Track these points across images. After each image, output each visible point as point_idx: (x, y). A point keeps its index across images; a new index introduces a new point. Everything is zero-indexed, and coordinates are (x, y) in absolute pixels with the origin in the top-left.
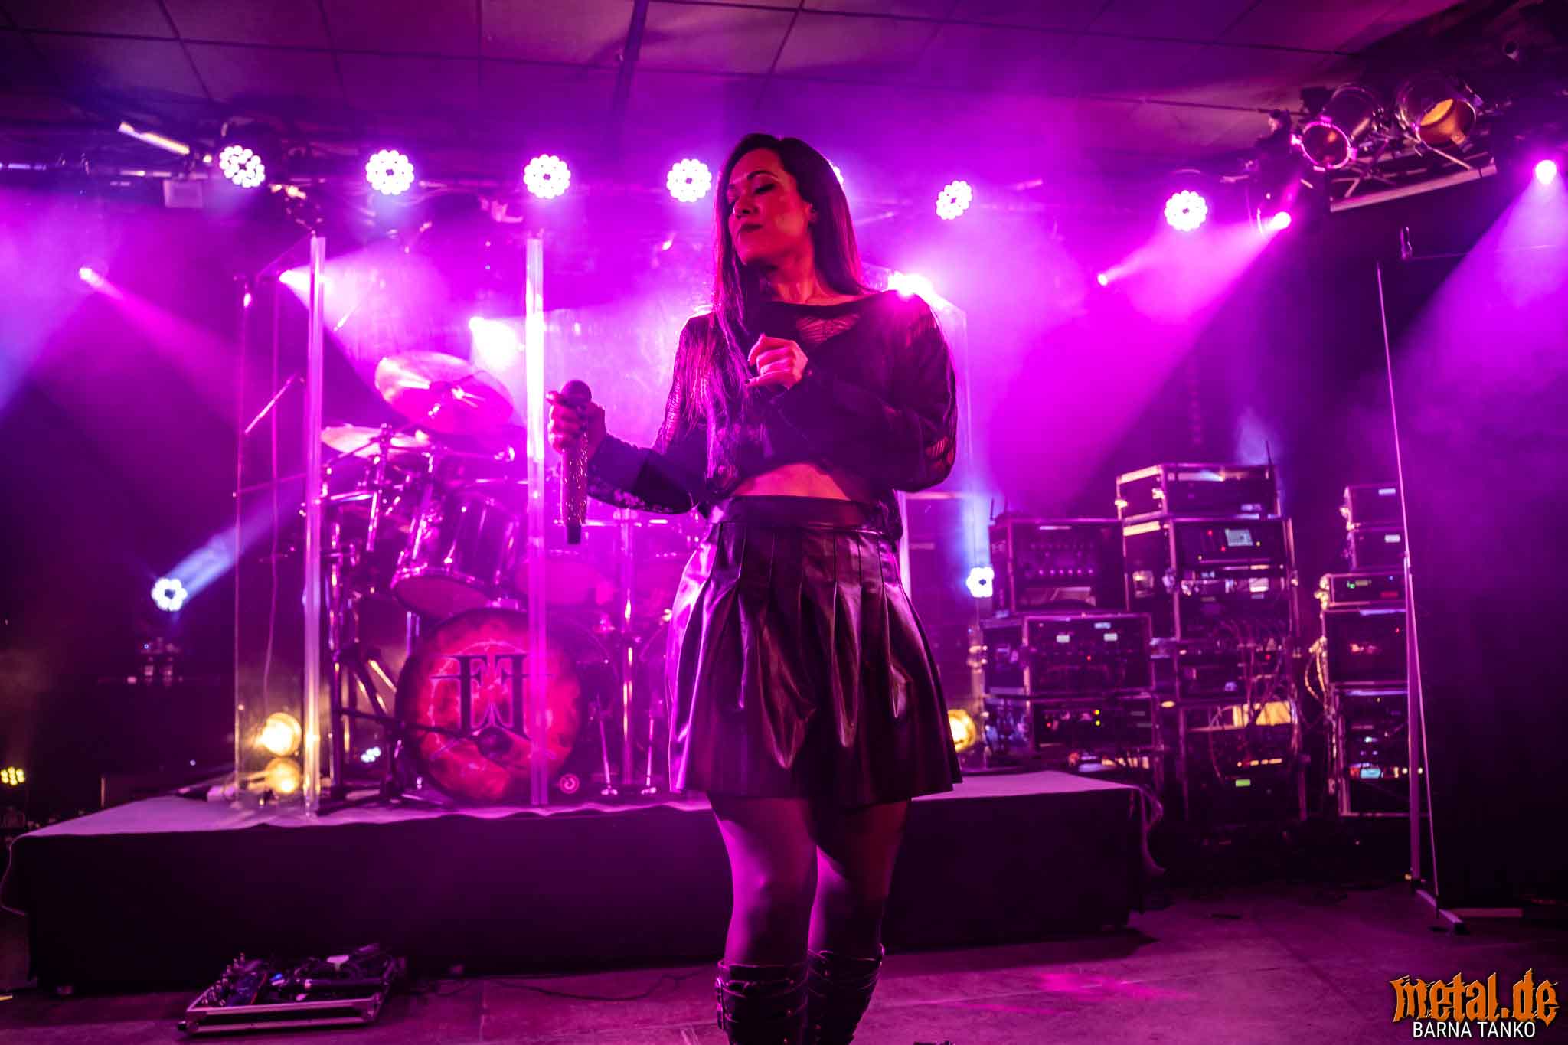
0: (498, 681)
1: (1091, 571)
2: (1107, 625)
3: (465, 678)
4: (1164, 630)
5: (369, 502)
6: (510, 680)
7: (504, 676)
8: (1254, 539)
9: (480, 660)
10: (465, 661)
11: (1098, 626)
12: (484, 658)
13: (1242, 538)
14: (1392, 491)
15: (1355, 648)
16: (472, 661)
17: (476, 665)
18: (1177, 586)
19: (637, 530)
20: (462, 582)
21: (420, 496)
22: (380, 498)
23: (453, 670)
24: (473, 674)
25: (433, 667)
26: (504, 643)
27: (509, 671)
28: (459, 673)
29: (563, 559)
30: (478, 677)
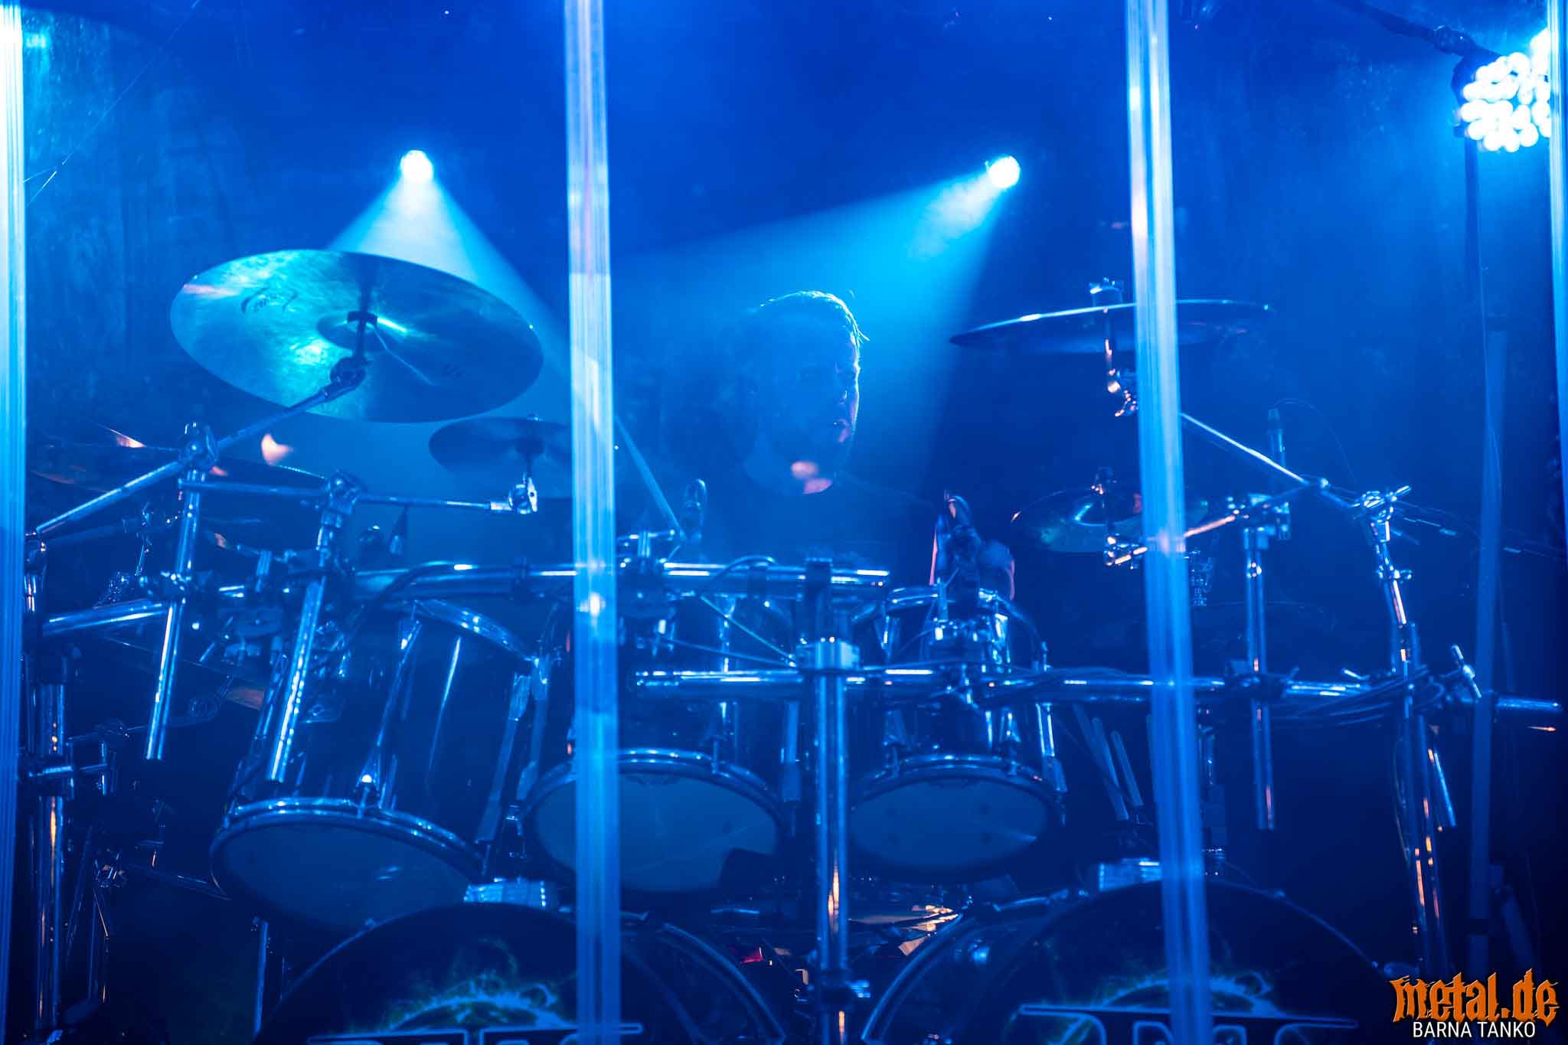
19: (852, 692)
20: (398, 835)
21: (293, 609)
22: (183, 621)
26: (511, 1001)
29: (665, 775)
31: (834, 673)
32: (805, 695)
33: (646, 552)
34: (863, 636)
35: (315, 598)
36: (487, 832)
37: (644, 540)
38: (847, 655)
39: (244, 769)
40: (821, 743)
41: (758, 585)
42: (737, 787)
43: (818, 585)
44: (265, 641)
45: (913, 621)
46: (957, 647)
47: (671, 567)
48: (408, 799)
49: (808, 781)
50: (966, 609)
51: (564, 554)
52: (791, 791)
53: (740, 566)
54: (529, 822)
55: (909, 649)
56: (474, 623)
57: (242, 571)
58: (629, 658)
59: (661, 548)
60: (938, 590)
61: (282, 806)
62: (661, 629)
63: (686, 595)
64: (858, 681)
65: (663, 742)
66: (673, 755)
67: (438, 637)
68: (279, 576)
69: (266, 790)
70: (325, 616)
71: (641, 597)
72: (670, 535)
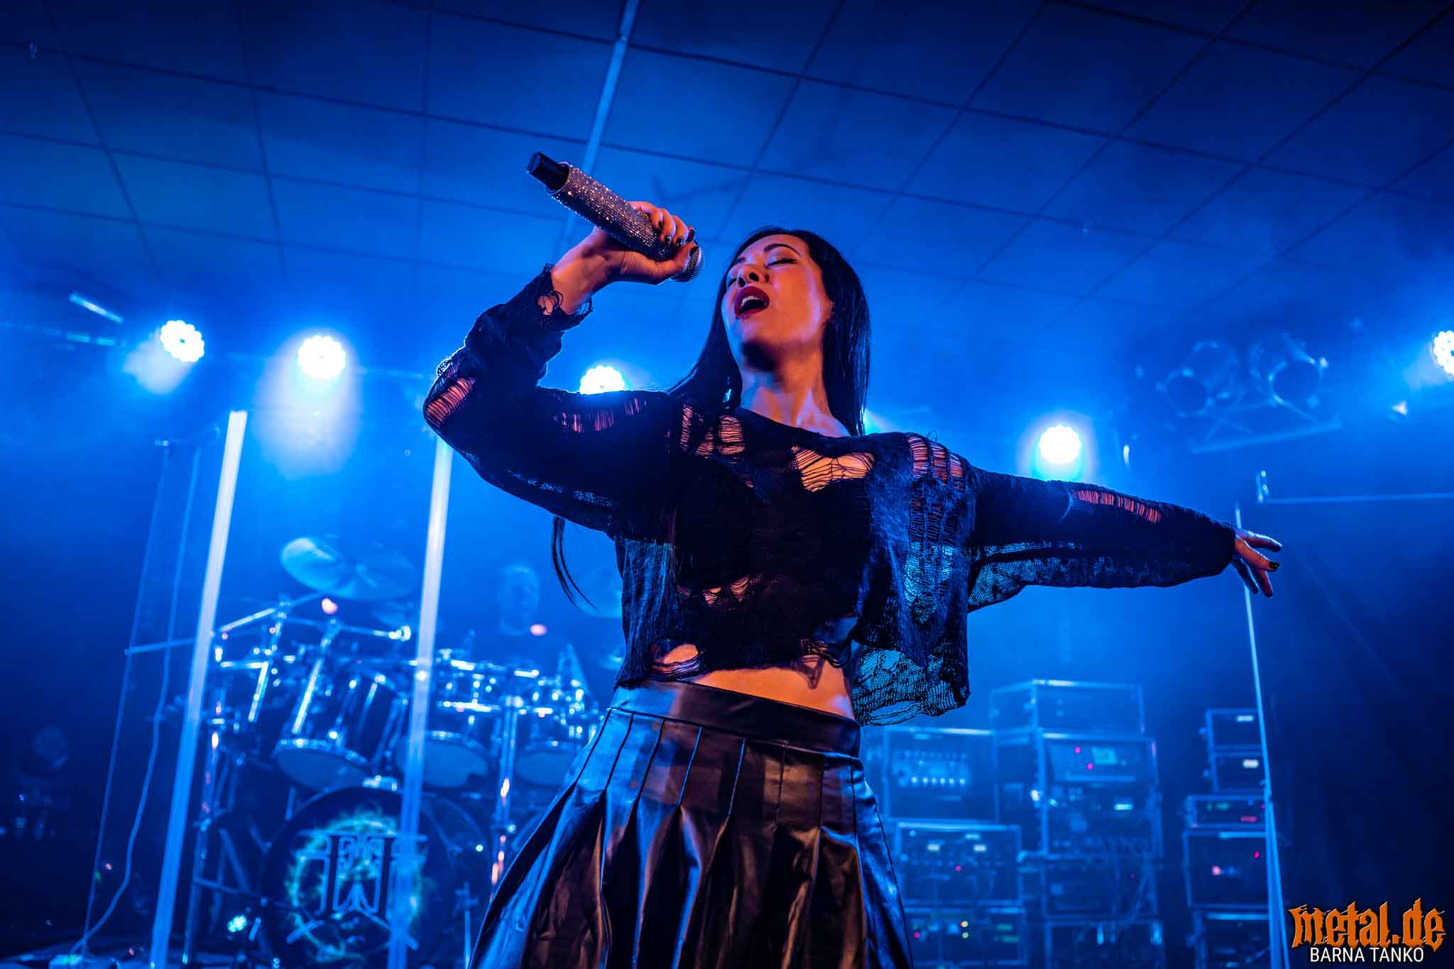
0: (367, 862)
1: (962, 781)
2: (976, 837)
3: (334, 857)
4: (1031, 843)
5: (258, 672)
6: (379, 862)
7: (374, 857)
8: (1120, 758)
9: (351, 840)
10: (335, 839)
11: (969, 836)
12: (355, 838)
13: (1107, 757)
14: (1249, 718)
15: (1217, 871)
16: (342, 840)
17: (347, 843)
18: (1044, 800)
19: (520, 717)
20: (342, 759)
21: (310, 669)
22: (270, 668)
23: (324, 847)
24: (342, 853)
25: (302, 843)
26: (377, 824)
27: (379, 853)
28: (328, 851)
29: (446, 742)
30: (347, 856)
31: (513, 709)
32: (501, 715)
33: (444, 657)
34: (527, 696)
35: (318, 665)
36: (377, 759)
37: (446, 653)
38: (519, 702)
39: (286, 726)
40: (506, 734)
42: (473, 750)
43: (510, 674)
44: (298, 679)
45: (546, 691)
46: (562, 704)
47: (455, 663)
48: (350, 744)
49: (500, 749)
50: (567, 688)
51: (414, 656)
52: (494, 752)
53: (482, 666)
54: (394, 756)
55: (545, 701)
56: (381, 679)
57: (293, 651)
58: (436, 695)
59: (453, 657)
60: (558, 681)
61: (300, 743)
62: (449, 686)
63: (461, 674)
64: (523, 712)
65: (447, 730)
66: (450, 735)
67: (366, 683)
68: (307, 654)
69: (295, 737)
70: (322, 672)
71: (442, 674)
72: (457, 651)
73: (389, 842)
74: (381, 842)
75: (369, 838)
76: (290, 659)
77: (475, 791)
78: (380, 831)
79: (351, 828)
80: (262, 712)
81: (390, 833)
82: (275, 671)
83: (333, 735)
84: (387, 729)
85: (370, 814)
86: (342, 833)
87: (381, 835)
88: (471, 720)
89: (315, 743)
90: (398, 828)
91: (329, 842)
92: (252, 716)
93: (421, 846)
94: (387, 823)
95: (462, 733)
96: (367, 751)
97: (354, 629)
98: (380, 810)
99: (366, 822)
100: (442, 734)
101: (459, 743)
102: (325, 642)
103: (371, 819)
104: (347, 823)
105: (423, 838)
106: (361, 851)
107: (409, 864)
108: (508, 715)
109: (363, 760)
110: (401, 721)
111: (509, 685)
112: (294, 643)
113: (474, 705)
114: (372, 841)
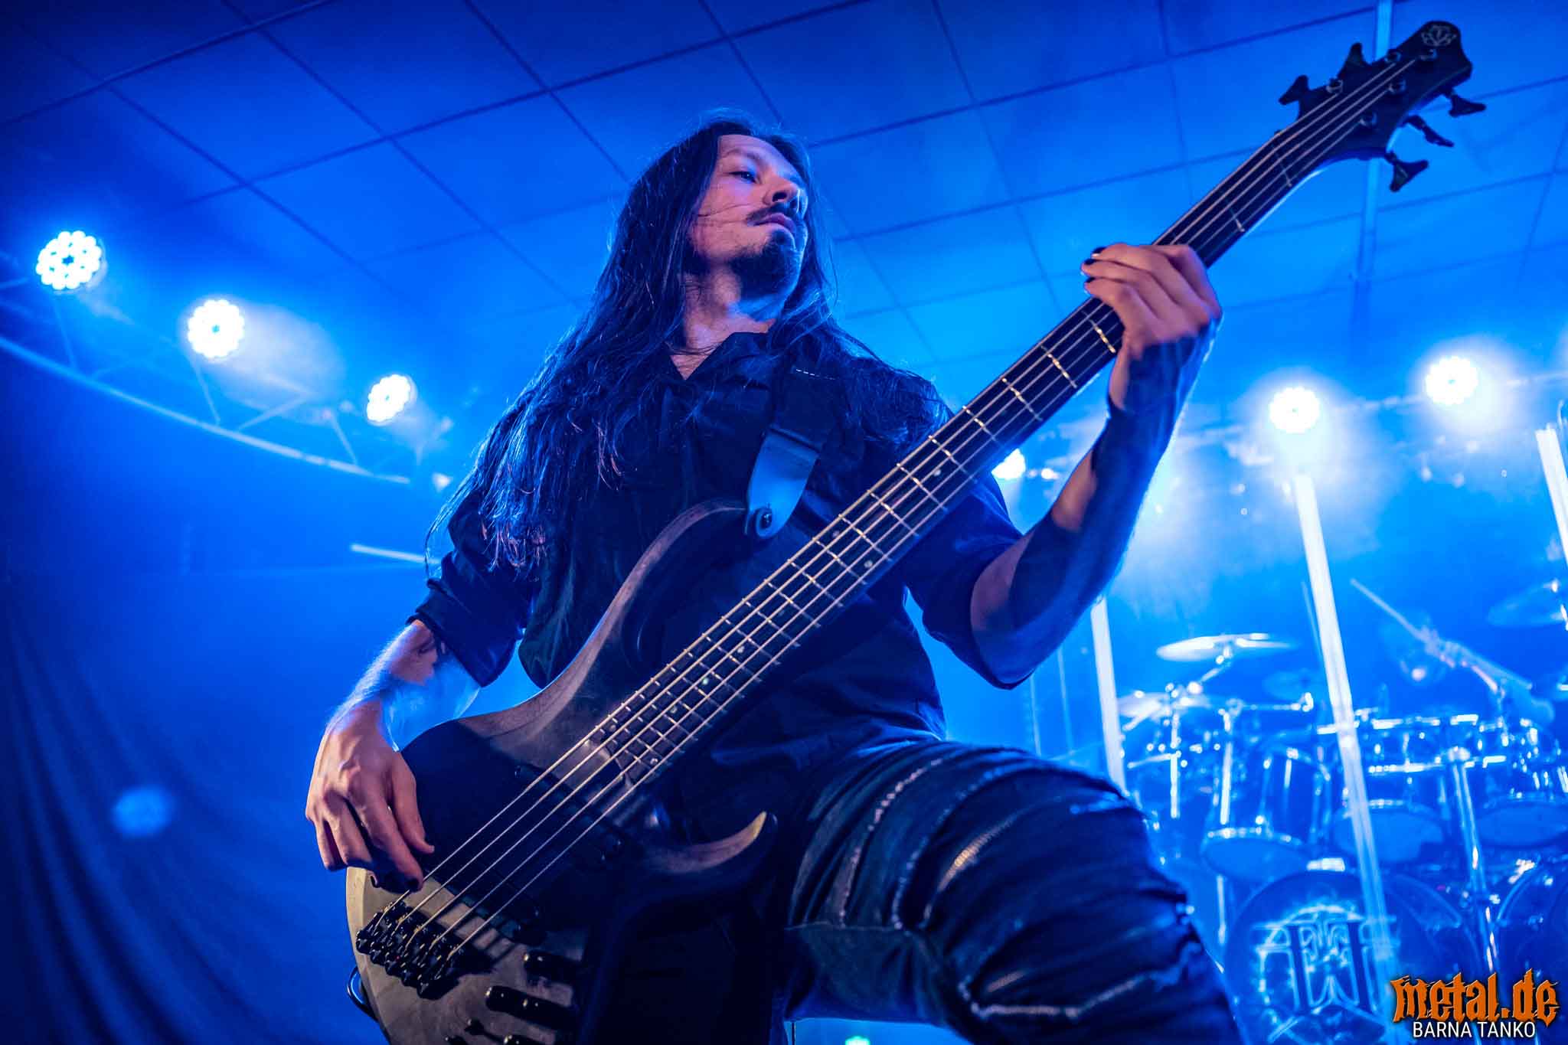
0: (1335, 952)
3: (1296, 947)
5: (1167, 765)
6: (1347, 949)
7: (1341, 946)
9: (1310, 929)
10: (1293, 930)
12: (1315, 926)
16: (1301, 930)
17: (1306, 934)
19: (1469, 770)
20: (1275, 843)
21: (1221, 754)
22: (1180, 760)
23: (1281, 939)
24: (1304, 943)
25: (1259, 937)
26: (1335, 909)
27: (1346, 940)
28: (1288, 943)
29: (1386, 811)
30: (1310, 946)
31: (1459, 763)
32: (1447, 771)
33: (1365, 718)
34: (1470, 745)
35: (1229, 749)
36: (1313, 839)
37: (1366, 714)
38: (1464, 754)
39: (1211, 816)
40: (1458, 793)
41: (1418, 728)
42: (1419, 815)
43: (1445, 725)
44: (1211, 768)
45: (1492, 737)
46: (1516, 748)
47: (1376, 723)
48: (1279, 826)
49: (1454, 810)
50: (1517, 730)
51: (1329, 720)
52: (1446, 815)
53: (1409, 721)
54: (1332, 834)
55: (1493, 748)
56: (1293, 753)
57: (1199, 740)
58: (1365, 764)
59: (1373, 716)
60: (1502, 723)
61: (1227, 833)
62: (1378, 749)
63: (1385, 735)
64: (1470, 765)
65: (1385, 797)
66: (1390, 803)
67: (1280, 761)
68: (1213, 741)
69: (1220, 827)
70: (1234, 755)
71: (1366, 737)
72: (1376, 710)
73: (1353, 927)
74: (1345, 928)
75: (1330, 926)
76: (1197, 748)
77: (1432, 860)
78: (1339, 915)
79: (1307, 916)
80: (1183, 807)
81: (1353, 917)
82: (1184, 763)
83: (1260, 820)
84: (1316, 808)
85: (1324, 898)
86: (1299, 922)
87: (1340, 920)
88: (1410, 781)
89: (1242, 832)
90: (1361, 910)
91: (1287, 933)
92: (1175, 813)
93: (1392, 928)
94: (1344, 906)
95: (1406, 798)
96: (1301, 832)
97: (1254, 707)
98: (1335, 894)
99: (1322, 908)
100: (1381, 803)
101: (1403, 810)
102: (1228, 726)
103: (1327, 904)
104: (1303, 911)
105: (1393, 919)
106: (1324, 939)
107: (1383, 950)
108: (1455, 769)
109: (1298, 842)
110: (1328, 795)
111: (1446, 737)
112: (1197, 731)
113: (1410, 767)
114: (1334, 928)
